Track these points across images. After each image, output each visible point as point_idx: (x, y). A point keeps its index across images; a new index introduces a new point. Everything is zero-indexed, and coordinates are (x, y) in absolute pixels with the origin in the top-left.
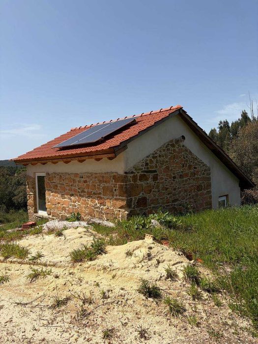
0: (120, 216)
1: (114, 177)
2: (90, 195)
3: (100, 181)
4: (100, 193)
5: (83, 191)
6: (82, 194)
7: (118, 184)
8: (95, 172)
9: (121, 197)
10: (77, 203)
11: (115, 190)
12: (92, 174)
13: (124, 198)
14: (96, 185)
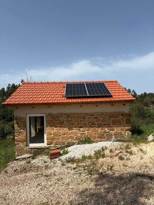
0: (127, 135)
1: (122, 114)
2: (99, 126)
3: (110, 117)
4: (110, 124)
5: (93, 124)
6: (92, 126)
7: (125, 118)
8: (106, 112)
9: (127, 125)
10: (86, 131)
11: (123, 121)
12: (102, 113)
13: (129, 125)
14: (106, 119)
